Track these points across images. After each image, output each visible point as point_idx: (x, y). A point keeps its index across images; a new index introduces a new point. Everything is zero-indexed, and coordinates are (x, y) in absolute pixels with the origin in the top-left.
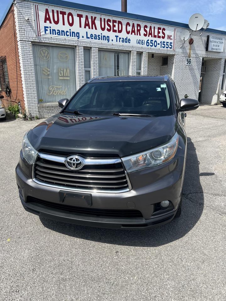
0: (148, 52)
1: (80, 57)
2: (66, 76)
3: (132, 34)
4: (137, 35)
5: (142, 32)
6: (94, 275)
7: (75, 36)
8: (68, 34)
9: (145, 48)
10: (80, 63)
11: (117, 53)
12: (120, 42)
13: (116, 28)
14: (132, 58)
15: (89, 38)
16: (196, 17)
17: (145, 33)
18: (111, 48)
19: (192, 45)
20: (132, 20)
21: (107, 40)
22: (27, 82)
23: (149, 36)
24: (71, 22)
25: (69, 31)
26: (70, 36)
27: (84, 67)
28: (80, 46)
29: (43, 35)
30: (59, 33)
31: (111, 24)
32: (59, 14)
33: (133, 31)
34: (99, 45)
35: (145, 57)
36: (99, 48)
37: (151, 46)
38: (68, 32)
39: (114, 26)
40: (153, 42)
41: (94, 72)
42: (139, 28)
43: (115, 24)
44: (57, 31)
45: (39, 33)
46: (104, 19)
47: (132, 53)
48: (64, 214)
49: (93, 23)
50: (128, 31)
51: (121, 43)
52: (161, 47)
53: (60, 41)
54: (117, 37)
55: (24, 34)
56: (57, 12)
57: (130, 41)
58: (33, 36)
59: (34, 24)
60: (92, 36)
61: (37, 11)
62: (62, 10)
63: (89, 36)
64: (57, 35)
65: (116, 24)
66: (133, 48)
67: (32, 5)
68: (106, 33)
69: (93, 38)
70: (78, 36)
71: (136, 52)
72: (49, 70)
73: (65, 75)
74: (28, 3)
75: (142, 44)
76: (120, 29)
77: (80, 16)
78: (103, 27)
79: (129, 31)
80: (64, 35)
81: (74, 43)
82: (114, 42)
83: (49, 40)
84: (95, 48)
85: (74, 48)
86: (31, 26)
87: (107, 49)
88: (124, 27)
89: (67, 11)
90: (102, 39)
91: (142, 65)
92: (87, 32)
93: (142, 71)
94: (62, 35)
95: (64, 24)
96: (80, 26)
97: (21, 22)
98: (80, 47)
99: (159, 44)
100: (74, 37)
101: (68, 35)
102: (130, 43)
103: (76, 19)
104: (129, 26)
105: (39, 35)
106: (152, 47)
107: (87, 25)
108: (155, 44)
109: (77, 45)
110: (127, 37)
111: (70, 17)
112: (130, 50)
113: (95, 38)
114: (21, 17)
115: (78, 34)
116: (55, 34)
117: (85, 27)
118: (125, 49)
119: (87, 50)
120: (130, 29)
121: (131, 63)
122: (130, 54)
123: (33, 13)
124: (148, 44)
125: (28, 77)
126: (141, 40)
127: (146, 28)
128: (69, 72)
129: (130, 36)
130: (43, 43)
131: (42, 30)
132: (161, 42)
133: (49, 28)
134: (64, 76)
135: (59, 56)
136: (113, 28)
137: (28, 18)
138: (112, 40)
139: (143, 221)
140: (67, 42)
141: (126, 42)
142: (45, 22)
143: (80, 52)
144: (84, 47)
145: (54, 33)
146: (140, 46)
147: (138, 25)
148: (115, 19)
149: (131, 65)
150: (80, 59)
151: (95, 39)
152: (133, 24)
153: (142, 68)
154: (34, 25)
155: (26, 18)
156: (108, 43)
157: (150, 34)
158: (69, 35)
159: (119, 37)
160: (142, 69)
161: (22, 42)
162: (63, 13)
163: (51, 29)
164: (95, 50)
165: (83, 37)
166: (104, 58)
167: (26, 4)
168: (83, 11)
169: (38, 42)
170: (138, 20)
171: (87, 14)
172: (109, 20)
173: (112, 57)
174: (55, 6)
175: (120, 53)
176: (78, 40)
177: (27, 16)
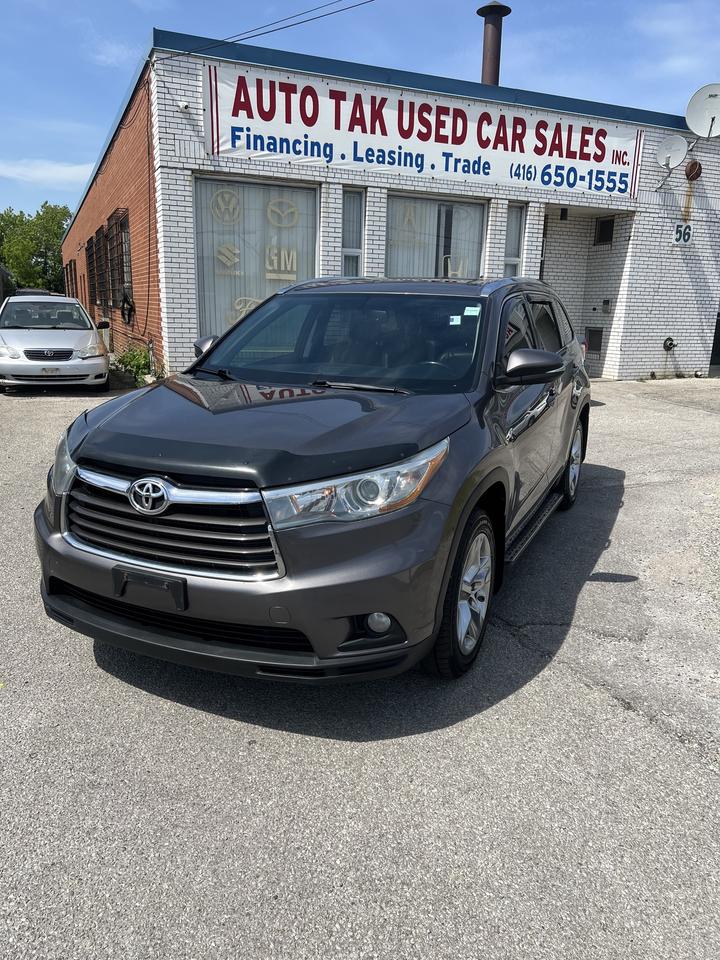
0: (547, 204)
1: (331, 215)
2: (286, 272)
3: (495, 147)
4: (513, 150)
5: (530, 140)
6: (172, 784)
7: (319, 155)
8: (298, 147)
9: (537, 192)
10: (331, 234)
11: (448, 206)
12: (456, 170)
13: (447, 131)
14: (494, 219)
15: (361, 160)
16: (711, 96)
17: (540, 145)
18: (429, 190)
19: (695, 182)
20: (501, 107)
21: (417, 166)
22: (171, 285)
23: (551, 154)
24: (309, 113)
25: (303, 140)
26: (306, 154)
27: (340, 245)
28: (332, 183)
29: (224, 152)
30: (273, 145)
31: (432, 118)
32: (277, 91)
33: (500, 140)
34: (391, 181)
35: (537, 218)
36: (389, 189)
37: (556, 183)
38: (300, 143)
39: (441, 124)
40: (565, 173)
41: (370, 261)
42: (519, 131)
43: (443, 118)
44: (266, 141)
45: (216, 145)
46: (412, 105)
47: (495, 206)
48: (125, 628)
49: (377, 115)
50: (484, 138)
51: (460, 176)
52: (590, 188)
53: (273, 169)
54: (447, 155)
55: (173, 148)
56: (272, 84)
57: (489, 168)
58: (196, 155)
59: (202, 120)
60: (370, 155)
61: (214, 83)
62: (285, 81)
63: (361, 153)
64: (266, 152)
65: (448, 120)
66: (496, 191)
67: (199, 67)
68: (413, 145)
69: (372, 161)
70: (328, 153)
71: (507, 202)
72: (237, 251)
73: (283, 268)
74: (191, 60)
75: (529, 179)
76: (459, 133)
77: (338, 96)
78: (406, 126)
79: (488, 140)
80: (288, 152)
81: (315, 173)
82: (440, 172)
83: (244, 166)
84: (378, 190)
85: (315, 190)
86: (195, 126)
87: (414, 192)
88: (472, 127)
89: (301, 83)
90: (399, 164)
91: (526, 243)
92: (356, 143)
93: (525, 260)
94: (281, 151)
95: (288, 120)
96: (337, 127)
97: (168, 113)
98: (331, 186)
99: (582, 178)
100: (316, 158)
101: (299, 153)
102: (488, 174)
103: (327, 105)
104: (490, 123)
105: (214, 151)
106: (557, 188)
107: (357, 121)
108: (570, 178)
109: (323, 180)
110: (480, 158)
111: (309, 100)
112: (487, 195)
113: (381, 159)
114: (167, 102)
115: (328, 149)
116: (262, 149)
117: (351, 129)
118: (470, 194)
119: (354, 194)
120: (490, 131)
121: (488, 236)
122: (489, 208)
123: (200, 90)
124: (546, 178)
125: (174, 270)
126: (524, 167)
127: (542, 131)
128: (295, 257)
129: (488, 154)
130: (225, 173)
131: (226, 136)
132: (592, 171)
133: (245, 132)
134: (279, 271)
135: (269, 211)
136: (437, 131)
137: (186, 104)
138: (433, 167)
139: (313, 663)
140: (294, 171)
141: (475, 172)
142: (235, 114)
143: (332, 202)
144: (344, 185)
145: (259, 147)
146: (522, 183)
147: (518, 121)
148: (444, 103)
149: (488, 241)
150: (330, 220)
151: (379, 162)
152: (502, 119)
153: (525, 252)
154: (202, 123)
155: (182, 104)
156: (420, 175)
157: (556, 147)
158: (303, 150)
159: (455, 156)
160: (524, 254)
161: (166, 170)
162: (289, 89)
163: (252, 134)
164: (378, 195)
165: (343, 157)
166: (406, 219)
167: (182, 64)
168: (347, 81)
169: (211, 171)
170: (518, 107)
171: (359, 90)
172: (426, 108)
173: (430, 217)
174: (266, 68)
175: (456, 206)
176: (329, 165)
177: (183, 98)
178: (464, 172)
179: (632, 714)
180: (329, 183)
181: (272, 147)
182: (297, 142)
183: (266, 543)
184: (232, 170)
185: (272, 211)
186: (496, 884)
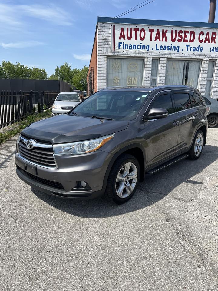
1: (148, 67)
2: (133, 84)
3: (205, 42)
4: (212, 43)
7: (145, 49)
8: (138, 47)
10: (147, 73)
11: (187, 63)
12: (190, 51)
13: (188, 38)
15: (158, 49)
18: (181, 57)
20: (207, 29)
21: (177, 50)
24: (142, 36)
25: (140, 45)
26: (141, 49)
27: (150, 76)
28: (149, 57)
29: (116, 50)
30: (131, 47)
31: (183, 35)
32: (133, 31)
34: (168, 55)
36: (167, 58)
38: (139, 45)
39: (186, 36)
41: (160, 80)
42: (214, 36)
43: (186, 34)
44: (129, 46)
45: (114, 48)
46: (176, 31)
47: (204, 61)
49: (164, 35)
50: (201, 40)
51: (192, 52)
53: (130, 54)
54: (187, 46)
55: (102, 50)
56: (131, 29)
57: (202, 49)
58: (108, 51)
59: (110, 41)
60: (161, 48)
61: (114, 30)
62: (135, 27)
63: (158, 47)
64: (129, 49)
65: (188, 35)
66: (204, 56)
67: (110, 26)
68: (176, 44)
69: (162, 50)
70: (148, 48)
71: (208, 60)
72: (119, 79)
73: (132, 83)
74: (108, 24)
75: (217, 52)
76: (192, 39)
77: (152, 31)
78: (174, 38)
79: (202, 40)
80: (135, 49)
81: (143, 54)
82: (185, 52)
83: (122, 54)
84: (164, 58)
85: (143, 59)
86: (108, 43)
87: (176, 58)
88: (197, 37)
89: (140, 28)
90: (171, 50)
91: (215, 73)
92: (157, 45)
93: (214, 78)
94: (133, 49)
95: (136, 39)
96: (151, 40)
97: (101, 40)
98: (148, 58)
100: (144, 50)
101: (138, 49)
102: (202, 51)
103: (148, 34)
104: (203, 35)
105: (113, 50)
107: (157, 38)
109: (146, 56)
110: (199, 46)
111: (143, 33)
112: (201, 58)
114: (101, 37)
116: (127, 48)
117: (155, 40)
118: (195, 58)
119: (156, 60)
120: (203, 37)
121: (201, 71)
122: (202, 62)
123: (110, 33)
125: (100, 85)
126: (215, 48)
128: (136, 80)
129: (202, 45)
130: (116, 56)
131: (117, 45)
134: (131, 84)
135: (129, 66)
136: (184, 39)
138: (182, 50)
140: (137, 54)
141: (197, 51)
142: (120, 39)
143: (148, 63)
144: (152, 58)
145: (126, 48)
146: (214, 53)
147: (213, 33)
148: (187, 29)
149: (201, 73)
150: (147, 68)
151: (164, 50)
152: (208, 33)
153: (215, 76)
154: (110, 42)
155: (105, 37)
156: (178, 53)
158: (140, 48)
159: (190, 46)
161: (100, 56)
162: (136, 30)
163: (124, 44)
164: (164, 60)
165: (152, 49)
166: (173, 67)
167: (105, 26)
168: (155, 26)
169: (112, 56)
170: (214, 29)
171: (159, 28)
172: (181, 32)
173: (181, 66)
174: (130, 25)
175: (190, 62)
176: (148, 52)
177: (105, 36)
178: (193, 51)
179: (167, 223)
180: (148, 57)
181: (130, 47)
182: (138, 45)
183: (53, 159)
184: (118, 55)
185: (130, 66)
186: (90, 260)
